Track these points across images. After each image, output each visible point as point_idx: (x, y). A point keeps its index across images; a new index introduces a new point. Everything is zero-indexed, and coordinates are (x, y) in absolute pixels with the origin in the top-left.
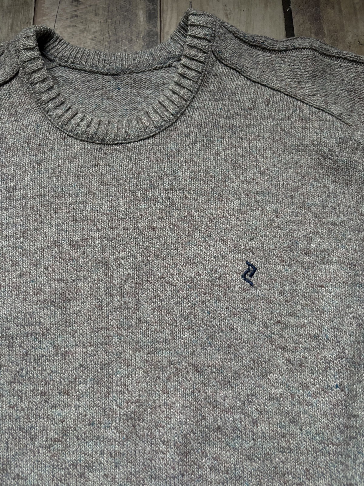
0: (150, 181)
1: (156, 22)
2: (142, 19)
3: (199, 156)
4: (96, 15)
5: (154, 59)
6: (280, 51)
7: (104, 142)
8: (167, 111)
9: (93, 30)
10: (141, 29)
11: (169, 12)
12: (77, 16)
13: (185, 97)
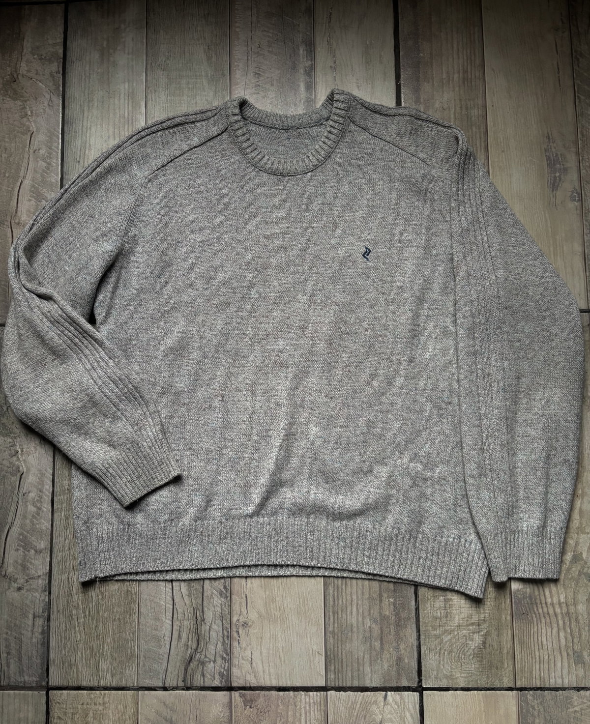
0: (310, 199)
1: (312, 92)
2: (302, 90)
3: (339, 183)
4: (272, 85)
5: (311, 120)
6: (391, 116)
7: (282, 175)
8: (320, 155)
9: (271, 97)
10: (302, 96)
11: (320, 84)
12: (259, 86)
13: (331, 146)
